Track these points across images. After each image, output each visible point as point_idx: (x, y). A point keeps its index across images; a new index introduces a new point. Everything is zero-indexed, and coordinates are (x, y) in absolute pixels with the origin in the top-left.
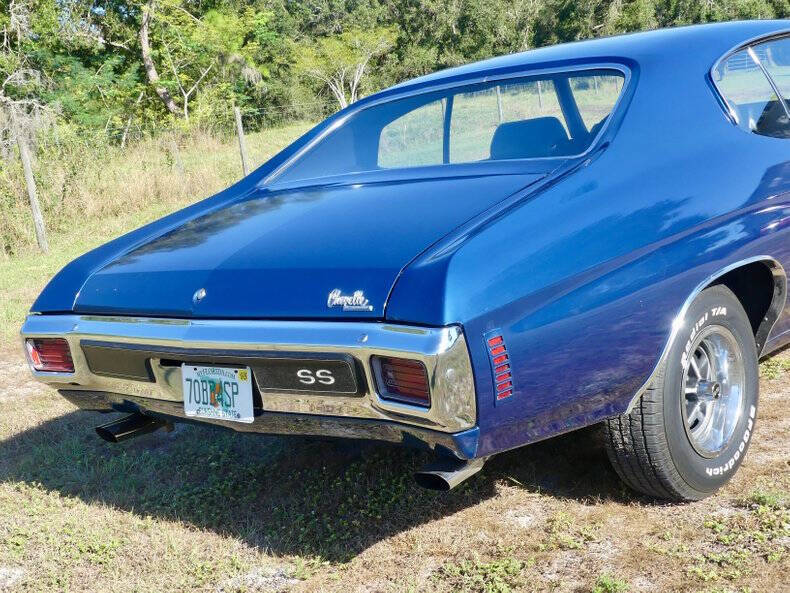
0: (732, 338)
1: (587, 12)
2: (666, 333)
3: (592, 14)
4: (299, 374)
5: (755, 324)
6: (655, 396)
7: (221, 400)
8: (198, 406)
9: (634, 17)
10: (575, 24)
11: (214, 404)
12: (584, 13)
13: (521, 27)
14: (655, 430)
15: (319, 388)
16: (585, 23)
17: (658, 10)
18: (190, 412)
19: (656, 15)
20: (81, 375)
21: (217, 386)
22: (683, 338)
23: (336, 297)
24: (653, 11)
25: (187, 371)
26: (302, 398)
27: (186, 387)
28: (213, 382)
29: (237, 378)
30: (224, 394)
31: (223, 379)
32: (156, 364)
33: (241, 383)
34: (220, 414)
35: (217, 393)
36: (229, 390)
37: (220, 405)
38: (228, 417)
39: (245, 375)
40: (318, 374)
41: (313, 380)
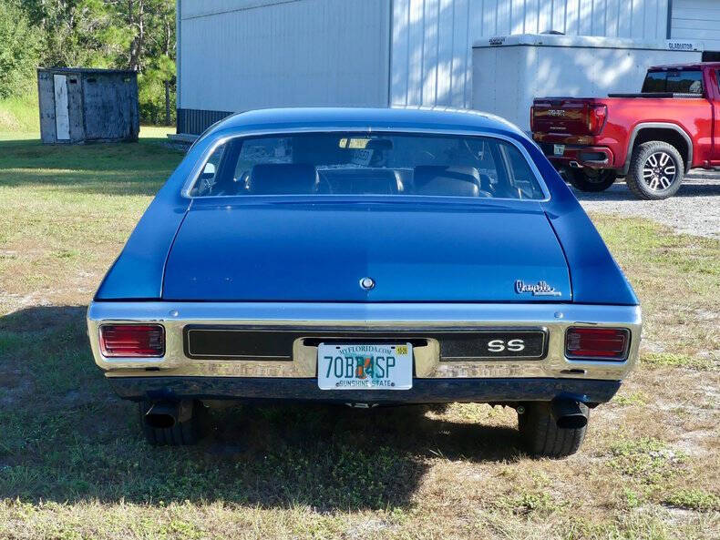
4: (490, 344)
7: (372, 372)
8: (338, 380)
11: (361, 376)
15: (508, 355)
18: (326, 384)
20: (172, 359)
21: (367, 361)
25: (324, 349)
27: (324, 365)
28: (361, 358)
29: (394, 353)
30: (375, 367)
31: (375, 355)
32: (298, 344)
33: (399, 358)
34: (369, 384)
35: (366, 366)
36: (383, 364)
37: (369, 378)
38: (378, 387)
39: (404, 350)
40: (506, 345)
41: (502, 348)
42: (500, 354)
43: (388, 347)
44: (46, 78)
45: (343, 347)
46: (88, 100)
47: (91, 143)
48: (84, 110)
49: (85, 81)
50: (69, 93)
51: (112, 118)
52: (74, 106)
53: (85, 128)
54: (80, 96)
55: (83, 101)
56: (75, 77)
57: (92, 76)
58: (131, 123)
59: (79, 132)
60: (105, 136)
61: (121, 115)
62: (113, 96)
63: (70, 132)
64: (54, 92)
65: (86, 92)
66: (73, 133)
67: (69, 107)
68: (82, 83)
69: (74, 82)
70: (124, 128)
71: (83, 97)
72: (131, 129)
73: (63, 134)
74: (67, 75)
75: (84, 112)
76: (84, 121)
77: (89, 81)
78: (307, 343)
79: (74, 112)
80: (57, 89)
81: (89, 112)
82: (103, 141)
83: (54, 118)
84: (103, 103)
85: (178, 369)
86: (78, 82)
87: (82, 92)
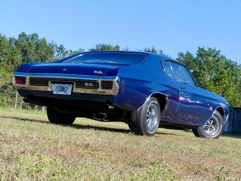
4: (85, 84)
8: (57, 92)
11: (61, 91)
15: (89, 87)
18: (55, 93)
20: (27, 85)
25: (56, 85)
28: (62, 87)
29: (69, 86)
31: (65, 86)
32: (49, 82)
34: (63, 93)
35: (63, 89)
36: (66, 88)
37: (63, 91)
38: (64, 94)
39: (71, 86)
40: (89, 84)
41: (88, 85)
42: (87, 86)
43: (68, 85)
45: (59, 84)
46: (235, 118)
49: (235, 112)
52: (230, 119)
53: (233, 128)
55: (233, 118)
56: (232, 109)
57: (237, 109)
59: (231, 129)
65: (235, 114)
66: (229, 129)
68: (234, 112)
73: (226, 130)
75: (233, 122)
76: (233, 125)
77: (236, 111)
78: (52, 82)
79: (230, 122)
81: (235, 122)
82: (239, 133)
85: (28, 88)
86: (233, 111)
87: (233, 115)
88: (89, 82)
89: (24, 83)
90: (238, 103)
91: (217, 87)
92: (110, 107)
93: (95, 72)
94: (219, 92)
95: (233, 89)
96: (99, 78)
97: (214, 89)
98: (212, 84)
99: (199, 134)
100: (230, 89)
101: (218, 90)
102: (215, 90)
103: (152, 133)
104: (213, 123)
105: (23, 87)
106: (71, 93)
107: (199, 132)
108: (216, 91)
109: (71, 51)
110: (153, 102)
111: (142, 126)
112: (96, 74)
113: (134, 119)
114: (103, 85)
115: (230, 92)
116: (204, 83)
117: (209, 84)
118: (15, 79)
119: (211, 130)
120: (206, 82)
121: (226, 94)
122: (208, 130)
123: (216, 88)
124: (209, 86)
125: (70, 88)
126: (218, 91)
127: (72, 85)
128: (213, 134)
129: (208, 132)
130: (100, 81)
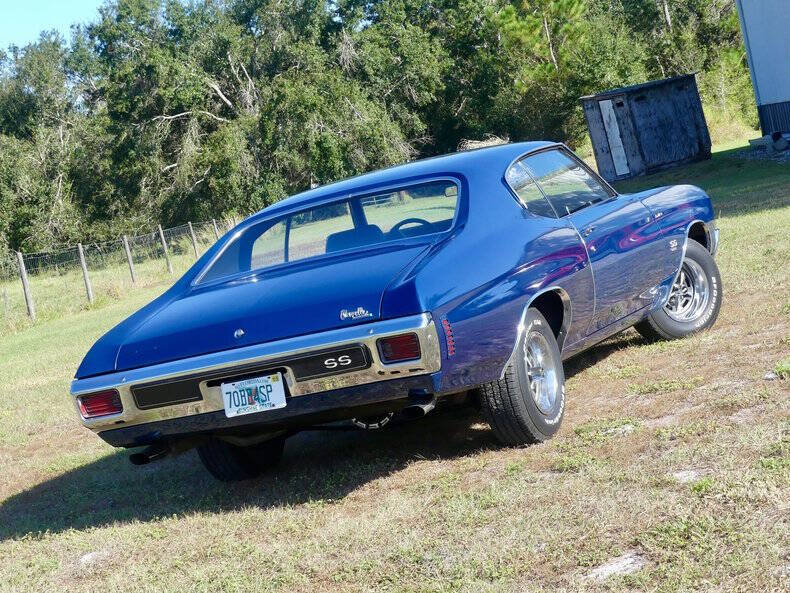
0: (545, 340)
1: (153, 148)
2: (515, 333)
3: (160, 150)
4: (326, 363)
5: (556, 335)
6: (513, 371)
7: (258, 399)
8: (237, 409)
9: (219, 151)
10: (138, 166)
11: (252, 403)
12: (148, 151)
13: (51, 175)
14: (516, 391)
15: (341, 369)
16: (151, 164)
17: (251, 140)
18: (231, 413)
19: (248, 147)
20: (129, 412)
21: (253, 391)
22: (523, 336)
23: (345, 314)
24: (245, 142)
25: (226, 387)
26: (326, 380)
27: (226, 398)
28: (250, 389)
29: (270, 381)
30: (260, 395)
31: (258, 385)
32: (202, 386)
33: (274, 384)
34: (258, 408)
35: (254, 396)
36: (264, 391)
37: (257, 402)
38: (264, 409)
39: (277, 378)
40: (337, 361)
41: (336, 364)
43: (265, 378)
44: (592, 107)
45: (237, 384)
46: (640, 122)
47: (654, 172)
48: (637, 134)
49: (634, 104)
50: (618, 119)
51: (674, 137)
52: (626, 133)
53: (643, 156)
54: (630, 121)
55: (634, 125)
56: (621, 99)
57: (638, 93)
58: (699, 138)
59: (637, 163)
60: (670, 160)
61: (684, 130)
62: (670, 110)
63: (628, 164)
64: (603, 122)
65: (636, 113)
66: (631, 164)
67: (621, 136)
68: (630, 105)
69: (620, 105)
70: (691, 146)
71: (633, 121)
72: (700, 144)
73: (622, 169)
74: (612, 99)
75: (638, 138)
76: (640, 148)
77: (637, 100)
78: (210, 384)
79: (628, 140)
80: (605, 118)
81: (645, 135)
82: (666, 166)
83: (609, 152)
84: (659, 122)
85: (137, 418)
86: (625, 104)
87: (631, 115)
88: (335, 353)
89: (119, 409)
90: (614, 49)
91: (529, 17)
92: (427, 408)
93: (345, 316)
94: (542, 31)
95: (582, 7)
96: (367, 332)
97: (522, 27)
98: (509, 13)
99: (657, 329)
100: (573, 11)
101: (536, 26)
102: (527, 32)
103: (557, 420)
104: (687, 280)
105: (117, 423)
106: (288, 401)
107: (654, 326)
108: (531, 31)
109: (15, 50)
110: (530, 327)
111: (525, 416)
112: (351, 323)
113: (495, 402)
114: (384, 351)
115: (576, 21)
116: (482, 19)
117: (503, 17)
118: (83, 404)
119: (687, 301)
120: (490, 15)
121: (566, 31)
122: (680, 307)
123: (529, 22)
124: (502, 25)
125: (278, 386)
126: (538, 31)
127: (279, 374)
128: (698, 313)
129: (680, 313)
130: (370, 340)
